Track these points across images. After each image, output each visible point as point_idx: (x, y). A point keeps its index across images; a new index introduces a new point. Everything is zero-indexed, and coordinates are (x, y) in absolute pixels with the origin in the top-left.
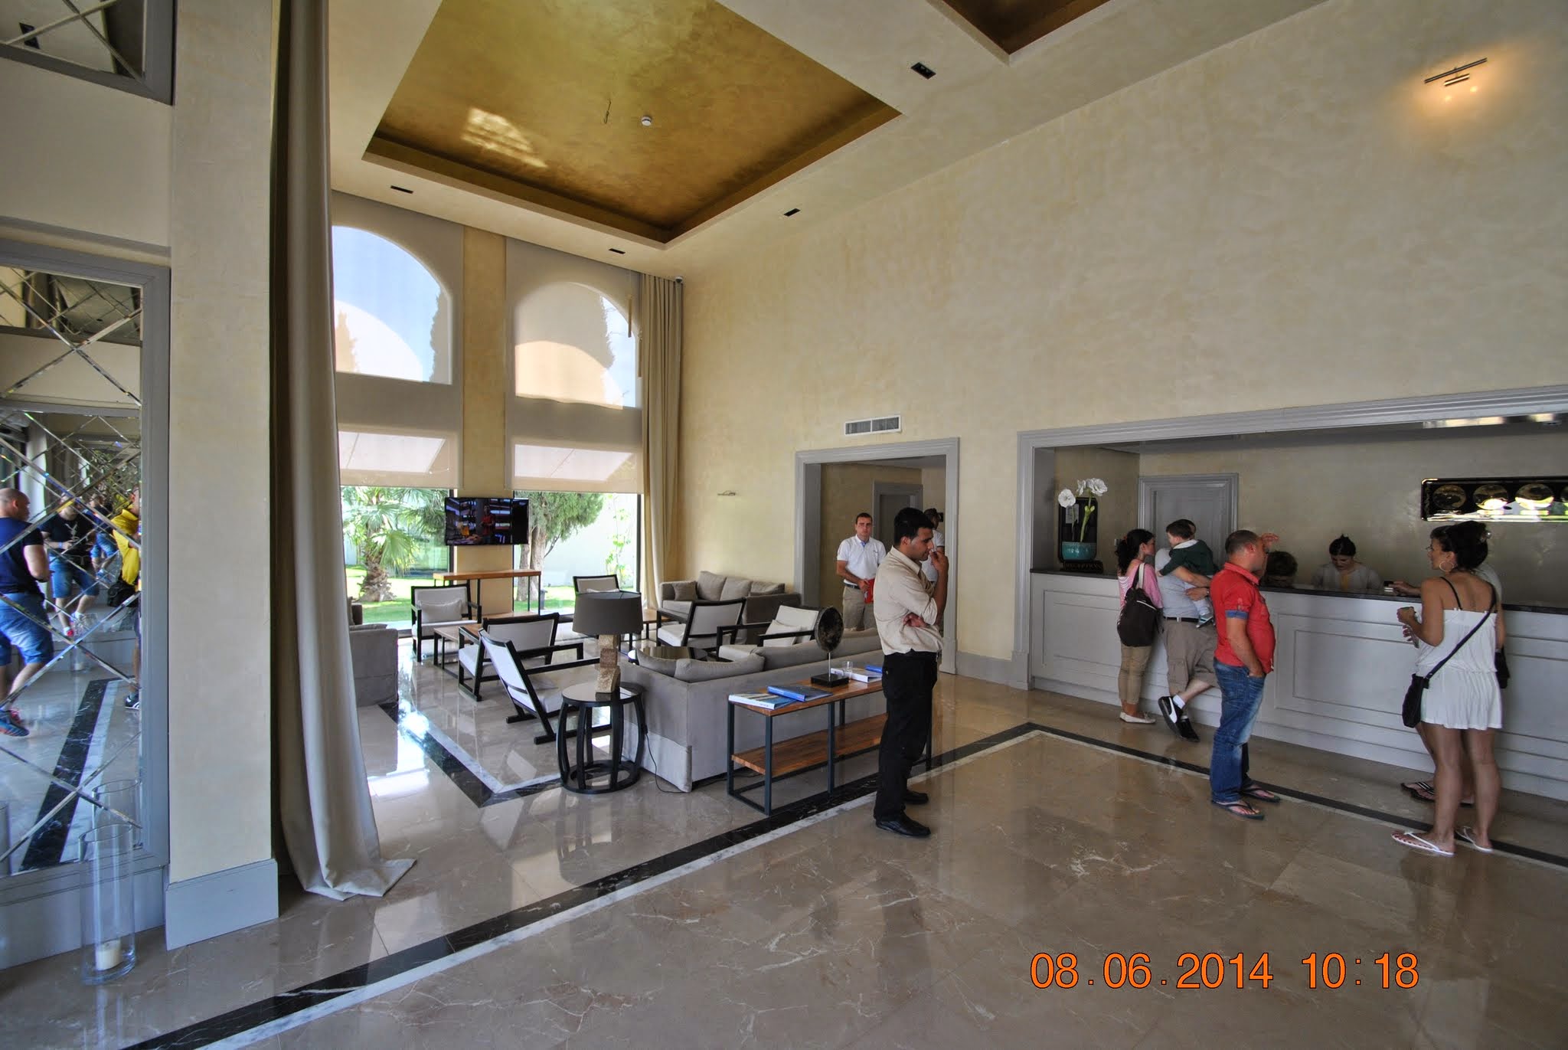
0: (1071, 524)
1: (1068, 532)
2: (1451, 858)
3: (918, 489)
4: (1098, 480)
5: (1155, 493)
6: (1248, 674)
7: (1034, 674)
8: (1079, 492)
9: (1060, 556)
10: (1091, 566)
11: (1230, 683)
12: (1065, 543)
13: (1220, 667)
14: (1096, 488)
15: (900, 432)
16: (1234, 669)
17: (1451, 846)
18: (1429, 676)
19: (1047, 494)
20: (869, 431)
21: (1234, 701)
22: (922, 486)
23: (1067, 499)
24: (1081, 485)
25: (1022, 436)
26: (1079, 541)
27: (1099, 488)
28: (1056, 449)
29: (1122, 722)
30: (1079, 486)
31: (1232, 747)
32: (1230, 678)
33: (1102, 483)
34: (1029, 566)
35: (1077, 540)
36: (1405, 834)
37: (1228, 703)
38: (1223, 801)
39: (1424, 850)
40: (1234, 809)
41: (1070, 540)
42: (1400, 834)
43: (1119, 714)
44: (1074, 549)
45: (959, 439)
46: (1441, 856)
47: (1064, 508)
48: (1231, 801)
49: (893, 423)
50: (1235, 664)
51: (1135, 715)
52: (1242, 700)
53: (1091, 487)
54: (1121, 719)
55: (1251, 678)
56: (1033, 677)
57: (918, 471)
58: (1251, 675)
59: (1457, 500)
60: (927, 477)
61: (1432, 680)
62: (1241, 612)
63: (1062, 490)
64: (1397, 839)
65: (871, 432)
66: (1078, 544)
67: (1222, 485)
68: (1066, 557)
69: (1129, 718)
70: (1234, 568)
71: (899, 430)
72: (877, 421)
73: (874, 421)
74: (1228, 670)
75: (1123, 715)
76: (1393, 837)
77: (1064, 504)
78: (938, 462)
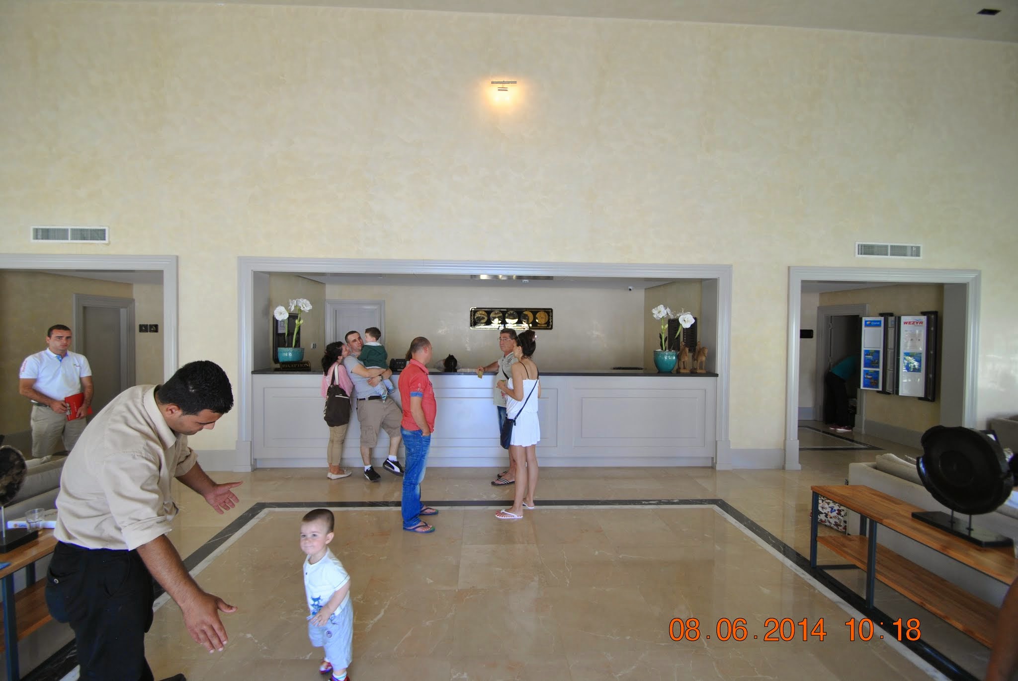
0: (285, 334)
1: (280, 340)
2: (522, 520)
3: (129, 302)
4: (305, 300)
5: (336, 311)
6: (422, 434)
7: (257, 457)
8: (290, 309)
9: (276, 360)
10: (301, 365)
11: (411, 443)
12: (280, 349)
13: (405, 433)
14: (304, 306)
15: (108, 244)
16: (413, 432)
17: (522, 513)
18: (516, 418)
19: (264, 310)
20: (67, 239)
21: (415, 455)
22: (133, 300)
23: (281, 314)
24: (292, 303)
25: (242, 261)
26: (292, 347)
27: (306, 306)
28: (270, 274)
29: (329, 481)
30: (291, 304)
31: (414, 486)
32: (411, 439)
33: (308, 302)
34: (250, 369)
35: (290, 346)
36: (502, 512)
37: (410, 457)
38: (411, 525)
39: (511, 519)
40: (419, 529)
41: (284, 346)
42: (498, 513)
43: (327, 474)
44: (288, 353)
45: (177, 257)
46: (518, 519)
47: (277, 321)
48: (415, 524)
49: (99, 234)
50: (415, 429)
51: (338, 473)
52: (419, 453)
53: (300, 305)
54: (329, 478)
55: (424, 437)
56: (255, 460)
57: (129, 285)
58: (424, 435)
59: (483, 318)
60: (139, 293)
61: (516, 421)
62: (419, 392)
63: (277, 307)
64: (499, 517)
65: (69, 241)
66: (290, 349)
67: (376, 307)
68: (281, 360)
69: (334, 476)
70: (416, 363)
71: (106, 242)
72: (77, 230)
73: (73, 230)
74: (410, 434)
75: (330, 475)
76: (496, 516)
77: (279, 318)
78: (155, 278)
